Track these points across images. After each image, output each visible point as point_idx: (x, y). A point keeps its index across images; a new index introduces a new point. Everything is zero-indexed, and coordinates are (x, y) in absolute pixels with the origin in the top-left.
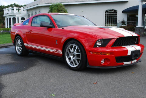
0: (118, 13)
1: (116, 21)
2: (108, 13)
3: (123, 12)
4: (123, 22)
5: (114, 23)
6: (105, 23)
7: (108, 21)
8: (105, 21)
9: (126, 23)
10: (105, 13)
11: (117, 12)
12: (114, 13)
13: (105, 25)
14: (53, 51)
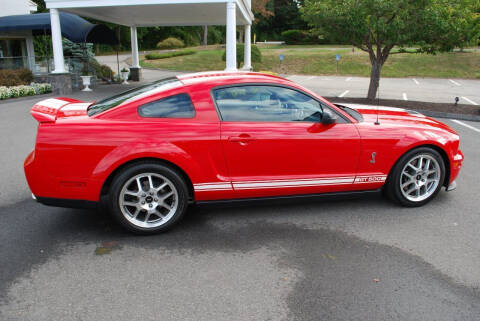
14: (357, 180)
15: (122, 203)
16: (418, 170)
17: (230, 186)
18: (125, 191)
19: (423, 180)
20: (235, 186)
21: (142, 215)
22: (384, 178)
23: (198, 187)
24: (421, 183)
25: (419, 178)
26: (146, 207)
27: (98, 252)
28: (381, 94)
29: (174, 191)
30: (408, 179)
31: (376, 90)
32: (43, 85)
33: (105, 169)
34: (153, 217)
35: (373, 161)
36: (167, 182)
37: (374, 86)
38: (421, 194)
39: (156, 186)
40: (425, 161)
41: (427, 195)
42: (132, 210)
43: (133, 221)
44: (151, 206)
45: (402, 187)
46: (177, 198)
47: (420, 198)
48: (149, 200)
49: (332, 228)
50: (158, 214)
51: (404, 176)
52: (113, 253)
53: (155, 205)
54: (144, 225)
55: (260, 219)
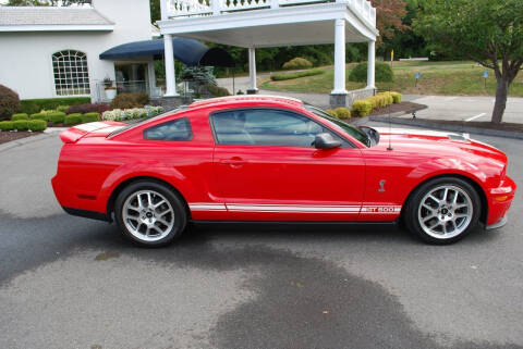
0: (89, 61)
1: (87, 80)
2: (61, 59)
3: (103, 57)
4: (108, 84)
5: (81, 86)
6: (58, 87)
7: (63, 81)
8: (57, 82)
9: (114, 85)
10: (54, 59)
11: (85, 58)
12: (78, 59)
13: (58, 93)
14: (363, 209)
15: (125, 216)
16: (442, 202)
17: (224, 207)
18: (127, 205)
19: (450, 215)
20: (229, 207)
21: (143, 229)
22: (398, 210)
23: (194, 207)
24: (447, 218)
25: (444, 212)
26: (146, 221)
27: (98, 258)
28: (509, 116)
29: (171, 209)
30: (430, 212)
31: (502, 112)
32: (157, 108)
33: (109, 185)
34: (153, 232)
35: (383, 190)
36: (164, 200)
37: (500, 107)
38: (448, 231)
39: (154, 202)
40: (451, 192)
41: (457, 232)
42: (135, 223)
43: (136, 233)
44: (150, 221)
45: (421, 221)
46: (173, 215)
47: (446, 236)
48: (149, 215)
49: (327, 258)
50: (158, 229)
51: (423, 208)
52: (109, 260)
53: (154, 220)
54: (145, 238)
55: (261, 243)
